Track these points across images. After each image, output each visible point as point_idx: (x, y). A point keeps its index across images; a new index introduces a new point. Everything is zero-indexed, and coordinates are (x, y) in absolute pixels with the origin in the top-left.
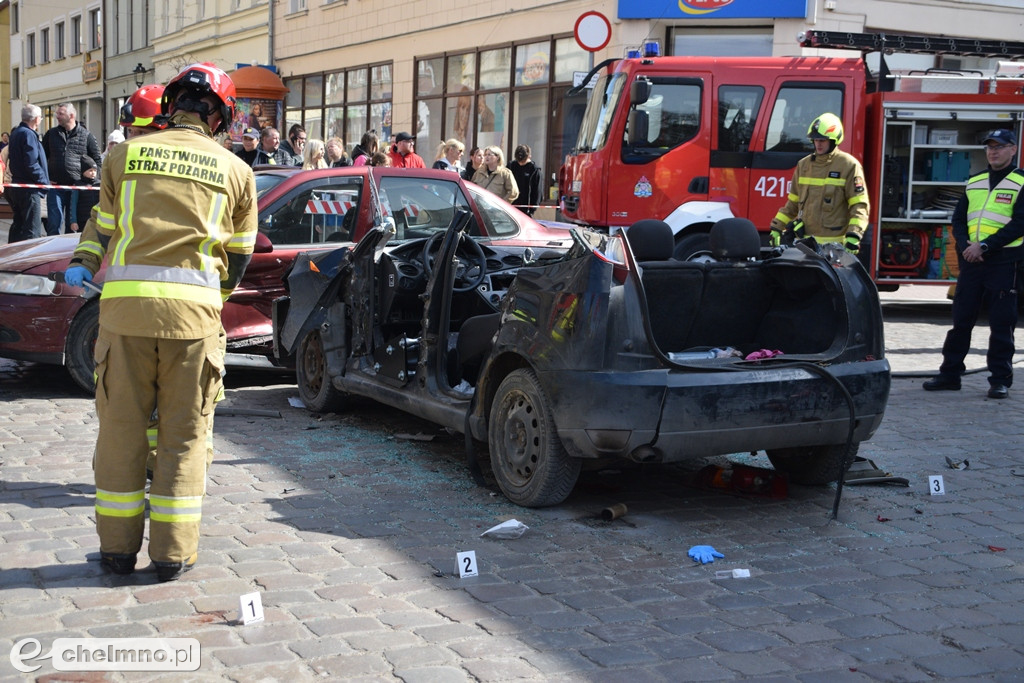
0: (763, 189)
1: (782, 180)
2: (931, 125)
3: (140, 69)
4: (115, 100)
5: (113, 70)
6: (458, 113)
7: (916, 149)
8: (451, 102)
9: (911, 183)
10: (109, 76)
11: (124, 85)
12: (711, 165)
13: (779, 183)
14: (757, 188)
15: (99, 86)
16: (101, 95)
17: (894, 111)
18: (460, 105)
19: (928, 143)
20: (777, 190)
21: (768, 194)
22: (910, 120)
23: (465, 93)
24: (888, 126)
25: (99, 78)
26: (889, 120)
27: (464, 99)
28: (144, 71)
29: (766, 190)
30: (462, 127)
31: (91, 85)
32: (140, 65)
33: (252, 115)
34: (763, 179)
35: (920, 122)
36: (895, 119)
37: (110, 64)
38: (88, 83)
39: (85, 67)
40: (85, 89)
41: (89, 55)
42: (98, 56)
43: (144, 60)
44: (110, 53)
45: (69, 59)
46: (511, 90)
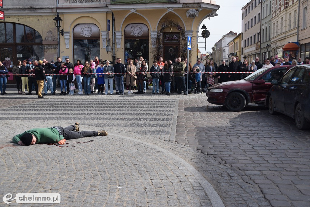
4: (263, 53)
5: (262, 47)
10: (261, 48)
11: (264, 50)
15: (259, 50)
16: (259, 52)
25: (259, 48)
28: (268, 46)
31: (258, 50)
33: (290, 54)
37: (262, 45)
38: (257, 50)
39: (256, 46)
40: (256, 51)
41: (257, 43)
42: (259, 44)
43: (269, 43)
44: (262, 42)
45: (253, 45)
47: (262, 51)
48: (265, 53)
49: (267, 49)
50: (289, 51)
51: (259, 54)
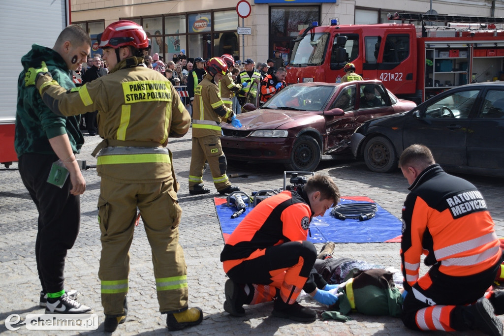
0: (382, 78)
1: (389, 74)
2: (440, 50)
7: (436, 60)
9: (434, 73)
12: (364, 69)
13: (388, 75)
14: (380, 78)
17: (428, 45)
19: (438, 57)
20: (387, 78)
21: (385, 80)
22: (433, 48)
24: (427, 51)
26: (427, 48)
29: (384, 79)
34: (382, 74)
35: (436, 49)
36: (429, 48)
46: (187, 34)
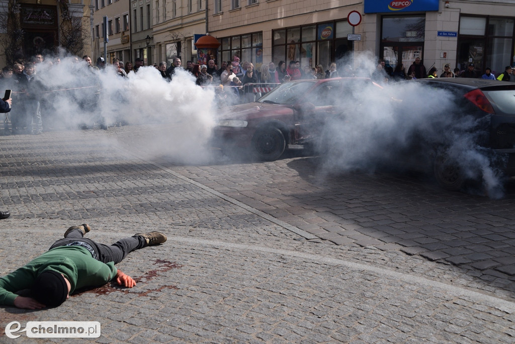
3: (148, 38)
4: (135, 50)
5: (135, 38)
6: (290, 51)
8: (288, 46)
10: (133, 41)
11: (140, 44)
15: (129, 45)
16: (130, 48)
18: (290, 48)
23: (293, 43)
25: (128, 42)
27: (292, 46)
28: (150, 38)
30: (292, 56)
31: (125, 45)
32: (148, 36)
33: (208, 54)
37: (133, 36)
38: (123, 44)
39: (122, 38)
40: (122, 46)
41: (123, 33)
42: (127, 33)
43: (149, 33)
44: (133, 31)
45: (114, 35)
46: (316, 41)
47: (135, 47)
48: (141, 50)
49: (148, 44)
50: (207, 49)
51: (128, 52)
